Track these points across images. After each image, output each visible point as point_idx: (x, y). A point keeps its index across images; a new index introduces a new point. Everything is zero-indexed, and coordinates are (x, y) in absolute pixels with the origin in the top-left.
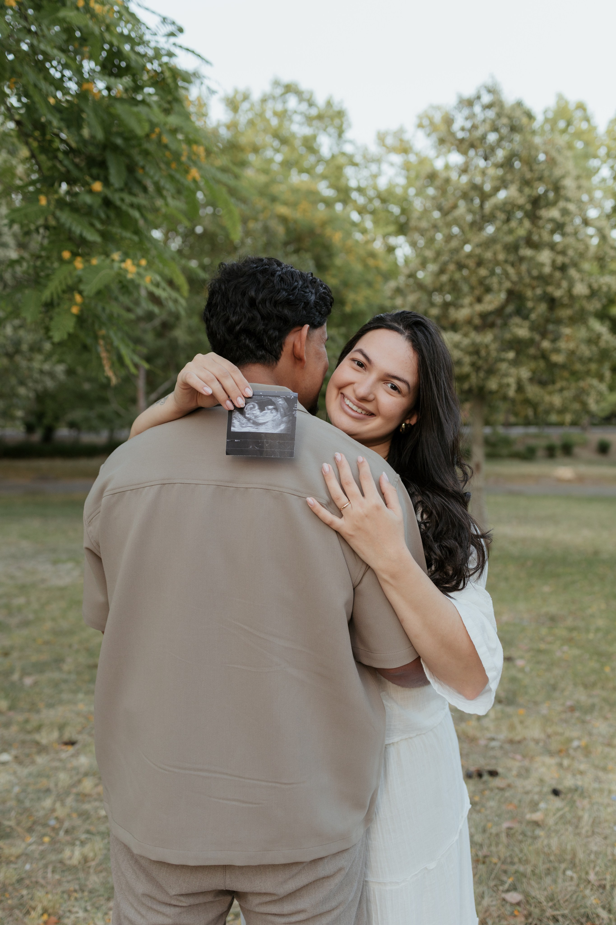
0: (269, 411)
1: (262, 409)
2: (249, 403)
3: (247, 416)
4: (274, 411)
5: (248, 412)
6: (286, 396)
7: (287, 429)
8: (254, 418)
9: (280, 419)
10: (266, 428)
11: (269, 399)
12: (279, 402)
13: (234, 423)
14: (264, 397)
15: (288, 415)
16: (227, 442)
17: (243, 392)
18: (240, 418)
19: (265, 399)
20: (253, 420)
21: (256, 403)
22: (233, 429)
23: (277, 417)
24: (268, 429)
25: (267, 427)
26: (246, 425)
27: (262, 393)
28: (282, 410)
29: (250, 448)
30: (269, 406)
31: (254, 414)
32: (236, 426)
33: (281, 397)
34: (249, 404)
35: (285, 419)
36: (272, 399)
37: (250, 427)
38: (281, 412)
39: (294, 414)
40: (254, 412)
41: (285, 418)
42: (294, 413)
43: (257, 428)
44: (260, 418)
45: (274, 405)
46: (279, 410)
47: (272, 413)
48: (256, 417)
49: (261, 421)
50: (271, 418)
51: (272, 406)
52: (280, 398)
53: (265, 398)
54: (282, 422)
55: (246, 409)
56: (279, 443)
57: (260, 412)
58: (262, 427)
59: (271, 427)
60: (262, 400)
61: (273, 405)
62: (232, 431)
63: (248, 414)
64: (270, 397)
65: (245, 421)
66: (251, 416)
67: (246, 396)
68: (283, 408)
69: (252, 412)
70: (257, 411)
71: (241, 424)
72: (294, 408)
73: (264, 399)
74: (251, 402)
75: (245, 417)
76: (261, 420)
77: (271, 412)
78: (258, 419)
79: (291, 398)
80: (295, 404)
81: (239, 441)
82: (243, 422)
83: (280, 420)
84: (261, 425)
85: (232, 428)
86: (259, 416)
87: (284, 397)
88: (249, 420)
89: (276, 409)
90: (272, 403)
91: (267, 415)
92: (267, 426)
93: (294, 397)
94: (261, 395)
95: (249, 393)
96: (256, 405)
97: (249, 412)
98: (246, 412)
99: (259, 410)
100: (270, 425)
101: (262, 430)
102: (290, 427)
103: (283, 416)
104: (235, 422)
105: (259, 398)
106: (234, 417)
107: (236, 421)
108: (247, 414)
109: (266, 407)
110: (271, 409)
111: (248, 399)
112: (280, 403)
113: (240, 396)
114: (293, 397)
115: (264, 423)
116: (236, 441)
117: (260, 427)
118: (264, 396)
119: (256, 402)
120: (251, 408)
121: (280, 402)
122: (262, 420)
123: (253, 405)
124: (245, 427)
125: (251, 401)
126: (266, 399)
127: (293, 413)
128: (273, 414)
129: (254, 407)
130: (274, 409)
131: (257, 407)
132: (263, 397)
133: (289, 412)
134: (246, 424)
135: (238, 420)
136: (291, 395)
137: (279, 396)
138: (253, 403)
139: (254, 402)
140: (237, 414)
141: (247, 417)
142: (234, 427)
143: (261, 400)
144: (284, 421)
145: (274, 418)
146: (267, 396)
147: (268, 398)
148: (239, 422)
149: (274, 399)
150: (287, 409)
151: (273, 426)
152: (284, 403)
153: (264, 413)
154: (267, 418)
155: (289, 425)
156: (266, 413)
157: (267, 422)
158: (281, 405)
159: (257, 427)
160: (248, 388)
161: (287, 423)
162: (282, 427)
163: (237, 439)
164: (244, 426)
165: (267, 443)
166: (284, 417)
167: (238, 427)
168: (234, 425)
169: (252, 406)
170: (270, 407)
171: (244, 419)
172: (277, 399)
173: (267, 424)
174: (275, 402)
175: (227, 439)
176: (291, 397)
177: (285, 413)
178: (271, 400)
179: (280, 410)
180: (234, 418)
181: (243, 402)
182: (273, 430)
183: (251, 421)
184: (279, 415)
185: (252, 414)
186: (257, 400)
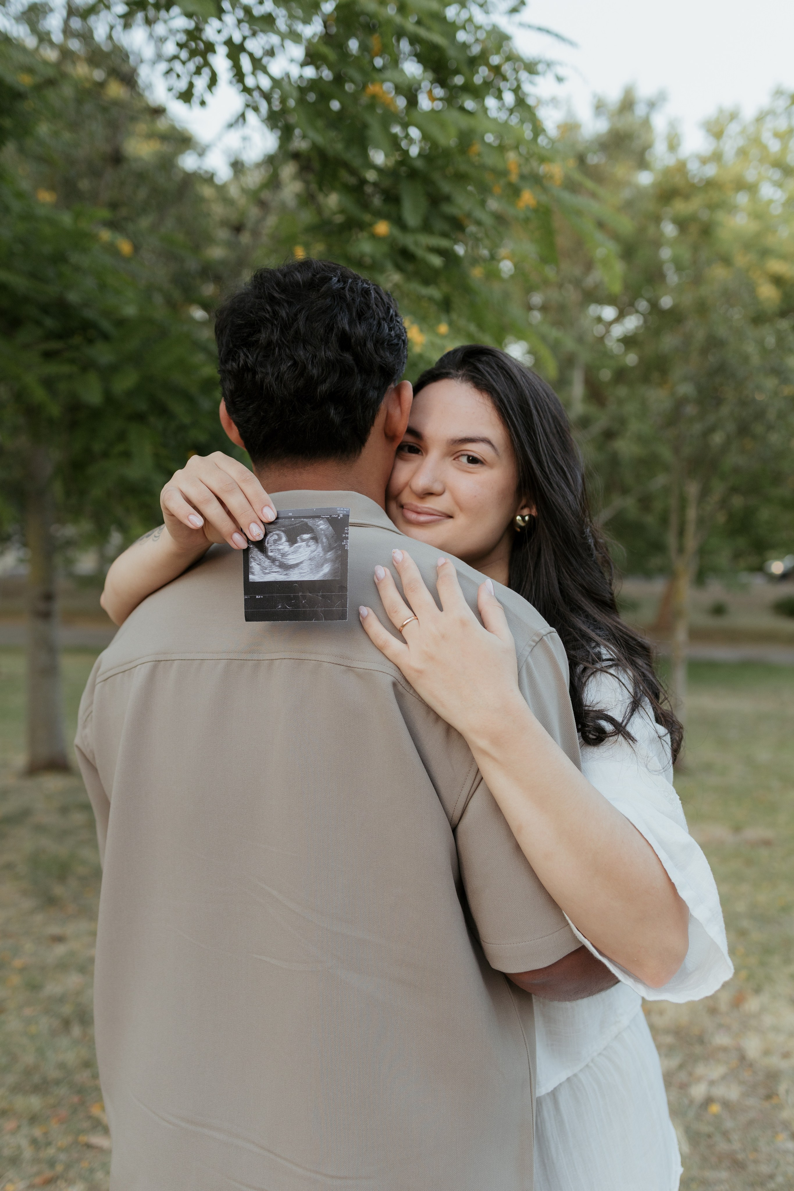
0: (304, 544)
1: (292, 541)
2: (272, 532)
3: (270, 554)
4: (312, 543)
5: (270, 548)
6: (331, 516)
7: (334, 571)
8: (280, 556)
9: (321, 555)
10: (301, 573)
11: (303, 523)
12: (319, 526)
13: (252, 567)
14: (296, 520)
15: (335, 547)
16: (245, 600)
17: (259, 513)
18: (260, 559)
19: (297, 524)
20: (279, 561)
21: (283, 531)
22: (252, 578)
23: (317, 553)
24: (304, 574)
25: (301, 571)
26: (270, 570)
27: (291, 514)
28: (324, 540)
29: (278, 609)
30: (304, 534)
31: (280, 550)
32: (256, 573)
33: (322, 517)
34: (271, 534)
35: (330, 555)
36: (308, 523)
37: (275, 572)
38: (322, 543)
39: (345, 545)
40: (281, 547)
41: (329, 553)
42: (345, 543)
43: (286, 575)
44: (289, 557)
45: (312, 533)
46: (319, 541)
47: (309, 546)
48: (283, 555)
49: (291, 562)
50: (307, 555)
51: (308, 534)
52: (321, 520)
53: (297, 522)
54: (326, 561)
55: (268, 544)
56: (323, 596)
57: (289, 546)
58: (294, 572)
59: (309, 570)
60: (293, 525)
61: (310, 533)
62: (251, 581)
63: (271, 552)
64: (305, 520)
65: (267, 563)
66: (276, 555)
67: (264, 520)
68: (326, 535)
69: (276, 547)
70: (284, 546)
71: (263, 569)
72: (344, 535)
73: (295, 524)
74: (275, 530)
75: (268, 557)
76: (291, 560)
77: (307, 545)
78: (286, 558)
79: (339, 518)
80: (346, 528)
81: (262, 597)
82: (265, 566)
83: (322, 558)
84: (292, 568)
85: (250, 575)
86: (287, 553)
87: (326, 518)
88: (273, 560)
89: (315, 539)
90: (308, 529)
91: (301, 550)
92: (301, 569)
93: (343, 515)
94: (290, 518)
95: (270, 515)
96: (283, 534)
97: (273, 547)
98: (267, 548)
99: (287, 543)
100: (305, 566)
101: (294, 576)
102: (339, 568)
103: (326, 550)
104: (254, 566)
105: (287, 522)
106: (252, 557)
107: (255, 563)
108: (269, 551)
109: (298, 538)
110: (307, 539)
111: (269, 526)
112: (321, 529)
113: (256, 522)
114: (341, 515)
115: (297, 565)
116: (257, 597)
117: (291, 572)
118: (295, 518)
119: (283, 529)
120: (275, 541)
121: (322, 526)
122: (293, 560)
123: (278, 535)
124: (269, 573)
125: (274, 528)
126: (299, 523)
127: (343, 543)
128: (310, 548)
129: (280, 539)
130: (312, 538)
131: (284, 539)
132: (293, 519)
133: (336, 542)
134: (270, 568)
135: (258, 562)
136: (339, 512)
137: (319, 517)
138: (278, 532)
139: (279, 530)
140: (255, 553)
141: (270, 556)
142: (253, 574)
143: (291, 525)
144: (329, 558)
145: (312, 555)
146: (300, 517)
147: (302, 521)
148: (259, 566)
149: (311, 521)
150: (333, 537)
151: (311, 569)
152: (328, 528)
153: (296, 547)
154: (300, 555)
155: (336, 565)
156: (300, 547)
157: (301, 563)
158: (323, 532)
159: (287, 572)
160: (269, 506)
161: (334, 561)
162: (326, 569)
163: (258, 594)
164: (267, 571)
165: (304, 597)
166: (328, 551)
167: (259, 574)
168: (253, 570)
169: (276, 537)
170: (306, 536)
171: (266, 559)
172: (316, 522)
173: (302, 565)
174: (314, 527)
175: (245, 594)
176: (339, 516)
177: (330, 544)
178: (306, 524)
179: (322, 540)
180: (252, 560)
181: (261, 531)
182: (311, 575)
183: (277, 563)
184: (320, 549)
185: (277, 551)
186: (284, 527)
